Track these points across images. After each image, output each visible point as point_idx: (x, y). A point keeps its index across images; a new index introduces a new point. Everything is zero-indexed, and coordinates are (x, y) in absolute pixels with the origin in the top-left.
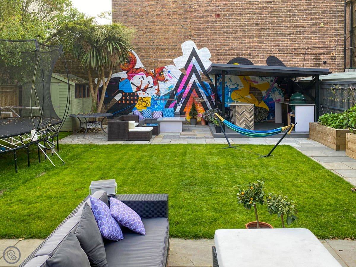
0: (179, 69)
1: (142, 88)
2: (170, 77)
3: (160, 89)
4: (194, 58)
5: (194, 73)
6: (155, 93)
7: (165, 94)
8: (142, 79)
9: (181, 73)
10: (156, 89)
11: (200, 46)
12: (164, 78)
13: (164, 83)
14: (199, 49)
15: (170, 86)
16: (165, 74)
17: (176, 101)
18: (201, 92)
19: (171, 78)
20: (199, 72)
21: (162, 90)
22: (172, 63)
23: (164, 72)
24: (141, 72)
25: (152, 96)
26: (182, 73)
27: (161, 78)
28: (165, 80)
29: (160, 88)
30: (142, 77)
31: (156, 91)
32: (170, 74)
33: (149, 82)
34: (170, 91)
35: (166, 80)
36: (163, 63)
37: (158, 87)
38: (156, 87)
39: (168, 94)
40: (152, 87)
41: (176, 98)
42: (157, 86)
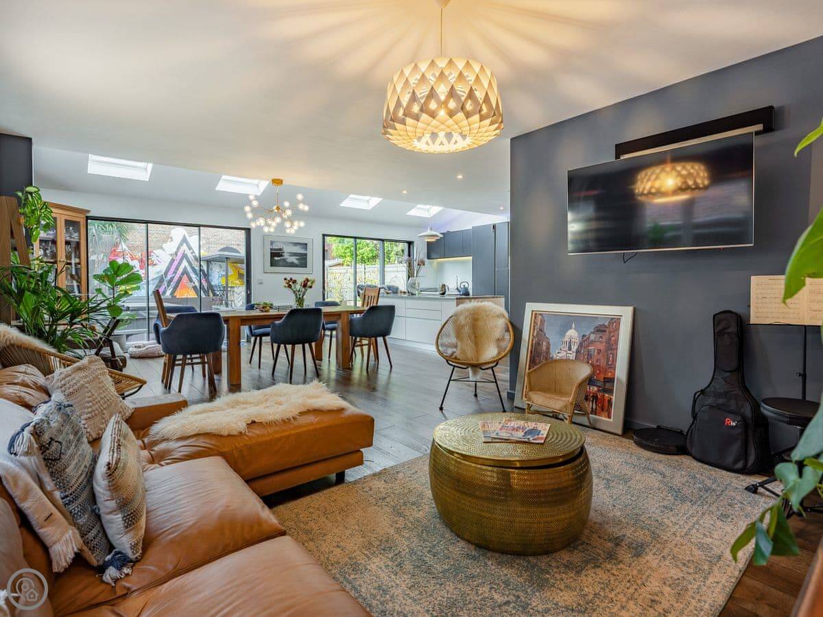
0: (169, 255)
2: (159, 261)
4: (185, 245)
5: (185, 259)
12: (153, 262)
15: (159, 270)
16: (154, 258)
17: (166, 285)
18: (192, 277)
19: (161, 263)
20: (190, 258)
22: (161, 248)
26: (172, 258)
34: (159, 275)
35: (156, 265)
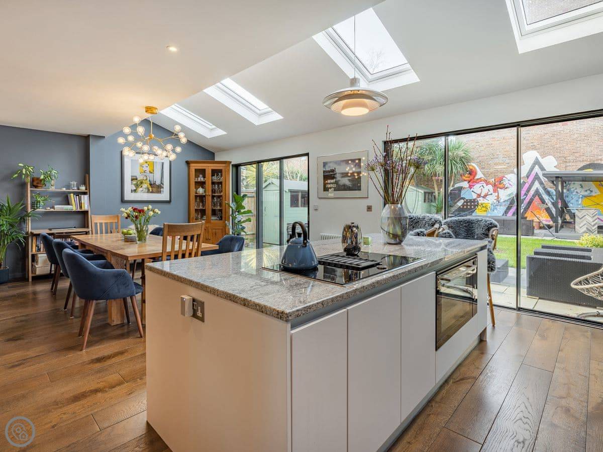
1: (482, 195)
2: (510, 184)
4: (537, 167)
5: (537, 181)
6: (495, 200)
7: (505, 200)
8: (482, 187)
10: (496, 196)
11: (544, 155)
12: (504, 186)
13: (504, 190)
14: (542, 158)
15: (510, 193)
16: (505, 182)
18: (545, 198)
19: (512, 186)
20: (542, 180)
21: (502, 196)
24: (481, 181)
25: (492, 202)
26: (523, 181)
28: (505, 188)
29: (499, 195)
30: (483, 186)
31: (496, 198)
32: (510, 182)
33: (489, 190)
34: (509, 198)
36: (503, 173)
39: (508, 200)
40: (492, 194)
42: (497, 193)
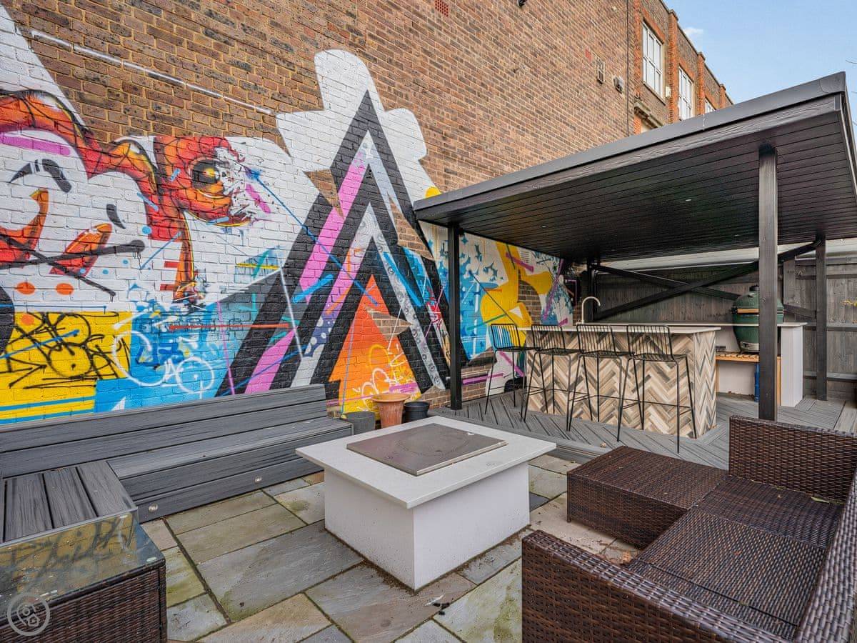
0: (308, 174)
1: (50, 247)
2: (258, 201)
3: (198, 266)
4: (368, 140)
5: (370, 207)
6: (165, 288)
7: (230, 292)
8: (44, 178)
9: (317, 192)
10: (168, 264)
12: (226, 201)
13: (226, 230)
14: (386, 109)
15: (262, 251)
16: (233, 181)
17: (295, 330)
18: (396, 291)
19: (267, 211)
20: (388, 206)
21: (210, 268)
22: (269, 131)
23: (222, 170)
24: (36, 126)
25: (140, 309)
26: (320, 196)
27: (206, 197)
28: (227, 214)
29: (195, 255)
30: (51, 166)
31: (171, 276)
32: (256, 186)
33: (111, 210)
34: (259, 279)
35: (239, 218)
36: (216, 115)
37: (187, 249)
38: (174, 250)
39: (248, 293)
40: (137, 247)
41: (292, 318)
42: (180, 245)
